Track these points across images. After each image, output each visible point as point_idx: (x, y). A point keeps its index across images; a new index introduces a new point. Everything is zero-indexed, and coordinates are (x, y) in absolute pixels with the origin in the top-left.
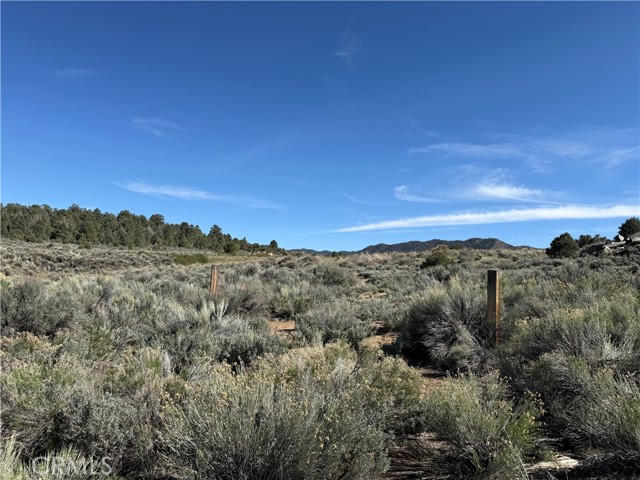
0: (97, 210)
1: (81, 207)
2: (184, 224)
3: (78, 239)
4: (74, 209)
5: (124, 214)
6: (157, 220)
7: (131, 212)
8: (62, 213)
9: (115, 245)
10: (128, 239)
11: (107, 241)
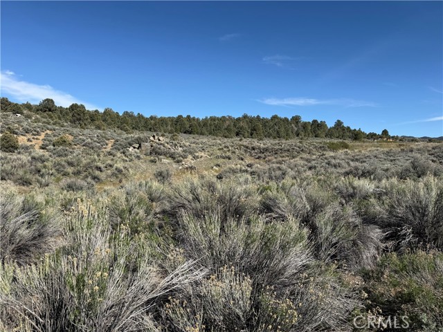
0: (258, 116)
1: (248, 115)
2: (315, 121)
3: (251, 135)
4: (245, 117)
5: (275, 117)
6: (296, 119)
7: (279, 116)
8: (239, 119)
9: (275, 138)
10: (282, 134)
11: (269, 136)
